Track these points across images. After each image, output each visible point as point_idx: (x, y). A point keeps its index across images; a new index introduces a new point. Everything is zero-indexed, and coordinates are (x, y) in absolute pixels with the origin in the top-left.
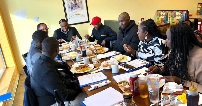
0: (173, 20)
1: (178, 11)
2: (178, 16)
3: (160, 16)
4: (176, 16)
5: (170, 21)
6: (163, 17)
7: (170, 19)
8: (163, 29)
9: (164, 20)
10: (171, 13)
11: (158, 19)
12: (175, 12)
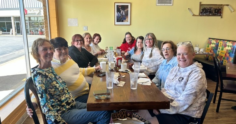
0: (222, 49)
1: (230, 41)
2: (229, 46)
3: (211, 43)
4: (226, 47)
5: (220, 50)
6: (214, 45)
7: (219, 49)
8: (211, 58)
9: (213, 48)
10: (222, 42)
11: (208, 47)
12: (226, 41)
